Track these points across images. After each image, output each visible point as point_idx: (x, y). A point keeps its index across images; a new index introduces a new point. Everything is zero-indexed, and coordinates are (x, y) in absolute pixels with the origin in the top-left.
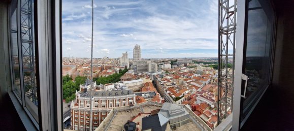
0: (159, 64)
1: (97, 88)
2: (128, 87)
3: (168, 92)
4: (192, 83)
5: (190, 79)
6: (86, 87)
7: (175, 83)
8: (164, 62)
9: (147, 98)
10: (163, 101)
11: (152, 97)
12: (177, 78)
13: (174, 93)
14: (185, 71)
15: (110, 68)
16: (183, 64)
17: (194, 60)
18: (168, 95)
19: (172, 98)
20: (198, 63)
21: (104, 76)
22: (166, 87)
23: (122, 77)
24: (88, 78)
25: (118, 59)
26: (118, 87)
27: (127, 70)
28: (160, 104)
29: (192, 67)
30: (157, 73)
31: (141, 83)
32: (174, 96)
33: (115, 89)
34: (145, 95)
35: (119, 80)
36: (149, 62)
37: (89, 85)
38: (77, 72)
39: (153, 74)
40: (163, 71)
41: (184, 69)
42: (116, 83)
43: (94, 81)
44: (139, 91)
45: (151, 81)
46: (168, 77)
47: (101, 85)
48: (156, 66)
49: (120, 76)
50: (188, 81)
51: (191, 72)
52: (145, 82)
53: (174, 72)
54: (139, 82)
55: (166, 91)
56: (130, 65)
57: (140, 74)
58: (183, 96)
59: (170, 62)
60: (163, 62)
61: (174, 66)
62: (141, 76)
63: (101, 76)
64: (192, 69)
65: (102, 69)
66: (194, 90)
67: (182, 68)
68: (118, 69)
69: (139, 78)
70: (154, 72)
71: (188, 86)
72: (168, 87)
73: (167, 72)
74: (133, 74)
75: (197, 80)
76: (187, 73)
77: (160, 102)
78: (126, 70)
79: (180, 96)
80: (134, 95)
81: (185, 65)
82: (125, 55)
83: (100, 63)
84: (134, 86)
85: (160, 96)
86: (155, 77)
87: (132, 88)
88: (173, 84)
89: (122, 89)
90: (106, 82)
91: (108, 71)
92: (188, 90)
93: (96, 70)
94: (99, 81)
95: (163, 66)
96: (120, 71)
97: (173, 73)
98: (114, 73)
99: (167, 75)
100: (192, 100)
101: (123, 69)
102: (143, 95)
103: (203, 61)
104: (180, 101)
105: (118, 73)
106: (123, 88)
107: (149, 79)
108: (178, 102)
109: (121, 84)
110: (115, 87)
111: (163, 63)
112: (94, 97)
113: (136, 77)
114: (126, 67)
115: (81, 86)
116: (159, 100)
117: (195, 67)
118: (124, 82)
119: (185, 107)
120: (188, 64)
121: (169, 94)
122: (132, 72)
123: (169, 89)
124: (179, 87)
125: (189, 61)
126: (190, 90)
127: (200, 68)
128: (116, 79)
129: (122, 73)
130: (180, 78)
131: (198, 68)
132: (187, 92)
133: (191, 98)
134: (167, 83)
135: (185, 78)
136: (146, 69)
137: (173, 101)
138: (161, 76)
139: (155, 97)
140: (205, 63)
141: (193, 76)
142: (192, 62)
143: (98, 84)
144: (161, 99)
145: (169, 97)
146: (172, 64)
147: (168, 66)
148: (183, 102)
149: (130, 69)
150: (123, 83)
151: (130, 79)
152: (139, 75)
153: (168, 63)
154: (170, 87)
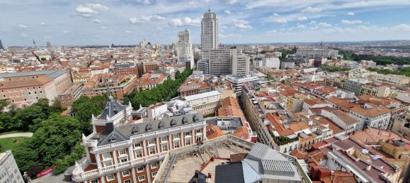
0: (254, 56)
1: (136, 117)
2: (194, 108)
3: (266, 122)
4: (324, 113)
5: (323, 100)
6: (109, 119)
7: (282, 104)
8: (266, 52)
9: (226, 129)
10: (254, 140)
11: (234, 128)
12: (290, 93)
13: (279, 128)
14: (313, 78)
15: (156, 68)
16: (311, 61)
17: (345, 49)
18: (266, 129)
19: (273, 136)
20: (358, 59)
21: (145, 87)
22: (264, 110)
23: (183, 88)
24: (111, 97)
25: (171, 47)
26: (174, 109)
27: (191, 72)
28: (248, 143)
29: (335, 70)
30: (249, 78)
31: (216, 99)
32: (276, 134)
33: (170, 114)
34: (223, 124)
35: (177, 94)
36: (234, 51)
37: (116, 112)
38: (74, 87)
39: (240, 80)
40: (261, 75)
41: (311, 73)
42: (172, 102)
43: (126, 103)
44: (213, 115)
45: (235, 95)
46: (271, 90)
47: (141, 108)
48: (248, 63)
49: (178, 85)
50: (316, 106)
51: (327, 83)
52: (223, 97)
53: (285, 77)
54: (214, 96)
55: (263, 119)
56: (196, 61)
57: (215, 79)
58: (296, 139)
59: (280, 54)
60: (263, 52)
61: (286, 65)
62: (216, 84)
63: (141, 89)
64: (333, 75)
65: (140, 72)
66: (327, 132)
67: (306, 71)
68: (171, 70)
69: (212, 89)
70: (242, 77)
71: (312, 117)
72: (267, 111)
73: (268, 77)
74: (203, 79)
75: (342, 108)
76: (319, 83)
77: (249, 140)
78: (189, 71)
79: (291, 137)
80: (205, 123)
81: (317, 64)
82: (184, 37)
83: (133, 59)
84: (204, 105)
85: (249, 128)
86: (243, 87)
87: (200, 110)
88: (280, 107)
89: (182, 113)
90: (152, 99)
91: (153, 76)
92: (311, 127)
93: (126, 77)
94: (137, 100)
95: (261, 63)
96: (177, 74)
97: (283, 82)
98: (166, 79)
99: (269, 84)
100: (315, 153)
101: (182, 70)
102: (219, 123)
103: (377, 53)
104: (287, 146)
105: (173, 78)
106: (185, 110)
107: (232, 91)
108: (282, 147)
109: (180, 103)
110: (170, 110)
111: (263, 55)
112: (132, 138)
113: (209, 86)
114: (188, 64)
115: (95, 121)
116: (247, 136)
117: (345, 70)
118: (186, 98)
119: (295, 163)
120: (324, 61)
121: (268, 126)
122: (199, 76)
123: (268, 116)
124: (291, 114)
125: (330, 52)
126: (315, 129)
127: (361, 74)
128: (170, 91)
129: (181, 78)
130: (296, 95)
131: (351, 74)
132: (307, 131)
133: (313, 149)
134: (266, 103)
135: (309, 97)
136: (227, 70)
137: (273, 142)
138: (256, 86)
139: (241, 130)
140: (381, 61)
141: (331, 95)
142: (336, 54)
143: (136, 107)
144: (251, 135)
145: (267, 133)
146: (282, 59)
147: (273, 63)
148: (293, 152)
149: (195, 69)
150: (184, 100)
151: (196, 92)
152: (214, 81)
153: (275, 56)
154: (271, 111)
